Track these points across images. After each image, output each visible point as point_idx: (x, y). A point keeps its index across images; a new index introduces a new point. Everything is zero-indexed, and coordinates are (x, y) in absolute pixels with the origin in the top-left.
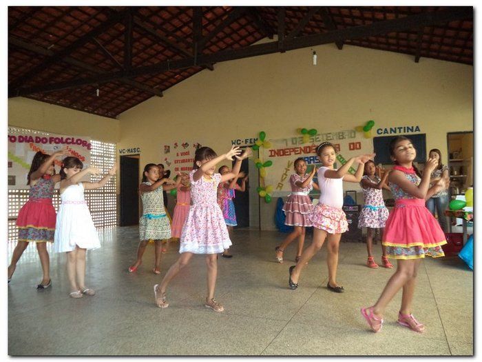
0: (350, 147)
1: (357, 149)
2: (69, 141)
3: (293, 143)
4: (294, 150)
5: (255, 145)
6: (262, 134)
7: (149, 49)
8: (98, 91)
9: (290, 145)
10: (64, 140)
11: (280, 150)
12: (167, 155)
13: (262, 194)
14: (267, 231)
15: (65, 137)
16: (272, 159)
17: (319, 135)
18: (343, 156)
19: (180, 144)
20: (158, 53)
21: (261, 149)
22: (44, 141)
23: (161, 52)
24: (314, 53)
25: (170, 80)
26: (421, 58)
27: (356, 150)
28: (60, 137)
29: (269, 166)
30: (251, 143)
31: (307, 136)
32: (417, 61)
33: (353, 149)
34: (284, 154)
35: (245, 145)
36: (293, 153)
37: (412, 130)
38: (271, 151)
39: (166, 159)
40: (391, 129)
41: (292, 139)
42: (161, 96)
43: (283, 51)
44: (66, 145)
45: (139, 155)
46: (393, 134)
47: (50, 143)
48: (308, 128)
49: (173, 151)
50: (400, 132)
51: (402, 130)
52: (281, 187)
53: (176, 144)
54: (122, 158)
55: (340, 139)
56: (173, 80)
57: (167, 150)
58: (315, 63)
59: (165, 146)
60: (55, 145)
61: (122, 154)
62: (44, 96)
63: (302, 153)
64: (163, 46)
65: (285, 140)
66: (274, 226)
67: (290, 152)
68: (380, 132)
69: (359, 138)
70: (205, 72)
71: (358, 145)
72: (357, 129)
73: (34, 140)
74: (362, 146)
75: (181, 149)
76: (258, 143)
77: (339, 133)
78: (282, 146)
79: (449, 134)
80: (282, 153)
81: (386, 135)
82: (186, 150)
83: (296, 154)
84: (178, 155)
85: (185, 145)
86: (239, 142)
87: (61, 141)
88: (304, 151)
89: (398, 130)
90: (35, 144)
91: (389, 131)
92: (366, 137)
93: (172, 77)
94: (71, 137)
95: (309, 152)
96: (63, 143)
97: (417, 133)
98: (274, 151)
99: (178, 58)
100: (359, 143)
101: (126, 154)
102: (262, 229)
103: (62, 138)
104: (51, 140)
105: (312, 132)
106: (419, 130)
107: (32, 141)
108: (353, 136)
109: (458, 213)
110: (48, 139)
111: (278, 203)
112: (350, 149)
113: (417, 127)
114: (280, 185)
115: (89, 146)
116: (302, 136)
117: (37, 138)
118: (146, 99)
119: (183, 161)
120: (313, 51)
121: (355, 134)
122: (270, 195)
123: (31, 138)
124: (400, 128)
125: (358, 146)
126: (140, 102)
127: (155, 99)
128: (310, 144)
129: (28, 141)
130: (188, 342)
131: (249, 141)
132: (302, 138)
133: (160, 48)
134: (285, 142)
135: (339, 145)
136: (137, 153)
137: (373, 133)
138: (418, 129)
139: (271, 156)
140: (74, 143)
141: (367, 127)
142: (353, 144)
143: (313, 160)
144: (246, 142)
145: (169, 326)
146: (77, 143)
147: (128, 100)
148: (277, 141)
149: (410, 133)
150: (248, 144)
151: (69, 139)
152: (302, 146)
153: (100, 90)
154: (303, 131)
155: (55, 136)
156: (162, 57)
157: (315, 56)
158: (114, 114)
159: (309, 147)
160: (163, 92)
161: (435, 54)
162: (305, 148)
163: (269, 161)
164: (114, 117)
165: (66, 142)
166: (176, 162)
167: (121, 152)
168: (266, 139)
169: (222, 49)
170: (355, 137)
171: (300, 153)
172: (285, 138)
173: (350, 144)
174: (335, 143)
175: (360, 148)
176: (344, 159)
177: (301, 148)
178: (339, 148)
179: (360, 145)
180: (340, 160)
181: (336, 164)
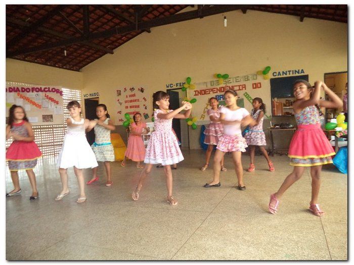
0: (253, 86)
1: (258, 88)
2: (46, 90)
3: (212, 85)
4: (212, 90)
5: (184, 87)
6: (188, 79)
7: (101, 19)
8: (65, 52)
9: (209, 87)
10: (43, 89)
11: (202, 90)
12: (120, 97)
13: (190, 123)
14: (194, 150)
15: (43, 87)
16: (196, 97)
17: (230, 78)
18: (248, 94)
19: (128, 89)
20: (109, 21)
21: (188, 90)
22: (28, 90)
23: (111, 20)
24: (225, 18)
25: (118, 41)
26: (305, 18)
28: (39, 87)
29: (194, 102)
30: (180, 86)
31: (222, 79)
32: (302, 20)
33: (256, 88)
34: (205, 93)
35: (177, 88)
36: (211, 92)
37: (298, 73)
38: (195, 91)
39: (118, 100)
40: (283, 72)
41: (211, 82)
42: (112, 53)
43: (201, 17)
44: (44, 93)
45: (98, 98)
46: (285, 76)
47: (33, 92)
48: (222, 74)
49: (123, 94)
50: (290, 74)
51: (291, 73)
52: (204, 118)
53: (125, 89)
54: (86, 100)
55: (246, 81)
56: (120, 41)
57: (119, 93)
58: (226, 25)
59: (118, 91)
60: (36, 93)
61: (86, 98)
62: (26, 57)
64: (112, 16)
66: (199, 146)
68: (275, 74)
69: (260, 79)
70: (144, 34)
72: (258, 73)
73: (20, 89)
74: (262, 85)
75: (129, 93)
76: (186, 86)
77: (245, 76)
78: (204, 87)
79: (325, 74)
80: (203, 92)
81: (280, 76)
82: (133, 93)
83: (213, 93)
84: (127, 97)
85: (132, 89)
86: (172, 86)
87: (40, 90)
88: (219, 91)
89: (288, 73)
90: (21, 93)
91: (281, 74)
92: (264, 79)
93: (120, 39)
94: (47, 87)
96: (42, 91)
97: (302, 74)
98: (198, 91)
99: (124, 24)
100: (260, 83)
101: (89, 97)
102: (190, 148)
103: (41, 88)
104: (33, 90)
105: (225, 76)
106: (304, 72)
107: (19, 91)
108: (255, 78)
109: (331, 132)
110: (31, 89)
111: (201, 129)
112: (253, 88)
113: (302, 70)
114: (203, 117)
115: (61, 93)
116: (217, 79)
117: (22, 88)
118: (101, 56)
119: (131, 101)
120: (224, 16)
122: (196, 123)
123: (18, 88)
124: (290, 71)
125: (259, 86)
126: (97, 58)
127: (108, 56)
128: (224, 86)
129: (16, 91)
130: (141, 230)
132: (218, 81)
133: (110, 18)
134: (205, 84)
135: (245, 85)
136: (96, 96)
137: (270, 76)
138: (302, 71)
139: (196, 95)
140: (50, 91)
141: (265, 71)
142: (255, 84)
144: (177, 85)
145: (126, 219)
146: (52, 91)
147: (88, 57)
148: (199, 84)
149: (297, 75)
150: (179, 87)
151: (46, 88)
152: (218, 87)
153: (67, 51)
154: (218, 76)
155: (36, 87)
156: (111, 24)
157: (226, 20)
158: (78, 68)
159: (223, 87)
160: (114, 50)
161: (315, 14)
162: (221, 88)
163: (194, 99)
164: (78, 70)
165: (44, 91)
166: (126, 102)
167: (85, 96)
168: (191, 83)
169: (156, 16)
170: (256, 79)
171: (217, 92)
172: (206, 81)
173: (253, 84)
174: (241, 84)
175: (260, 87)
176: (249, 96)
177: (217, 88)
178: (245, 87)
179: (260, 85)
180: (246, 96)
181: (243, 99)
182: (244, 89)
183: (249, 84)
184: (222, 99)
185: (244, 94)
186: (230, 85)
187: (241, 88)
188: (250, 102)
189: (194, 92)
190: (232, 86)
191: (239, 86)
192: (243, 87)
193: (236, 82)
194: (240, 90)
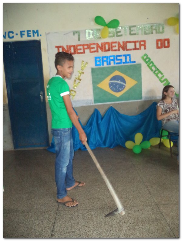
0: (157, 44)
1: (165, 47)
4: (89, 46)
11: (71, 46)
18: (149, 56)
27: (163, 49)
30: (29, 36)
33: (161, 47)
36: (87, 51)
55: (146, 34)
63: (99, 50)
65: (77, 32)
67: (84, 49)
69: (168, 33)
71: (166, 42)
74: (171, 44)
78: (73, 41)
83: (91, 52)
86: (11, 35)
88: (101, 49)
95: (109, 50)
98: (62, 47)
100: (168, 40)
108: (161, 30)
112: (158, 47)
121: (163, 28)
125: (166, 45)
128: (109, 40)
131: (26, 33)
135: (144, 41)
142: (161, 40)
143: (113, 60)
144: (22, 35)
152: (100, 42)
159: (108, 43)
162: (104, 44)
171: (97, 51)
172: (76, 30)
173: (158, 41)
174: (139, 40)
175: (168, 46)
176: (150, 59)
177: (97, 44)
178: (144, 45)
179: (169, 43)
180: (145, 60)
181: (139, 66)
182: (143, 47)
183: (151, 41)
184: (105, 64)
185: (143, 58)
186: (121, 40)
187: (138, 46)
188: (152, 70)
189: (57, 49)
190: (123, 42)
191: (135, 42)
192: (141, 45)
193: (131, 34)
194: (135, 49)
